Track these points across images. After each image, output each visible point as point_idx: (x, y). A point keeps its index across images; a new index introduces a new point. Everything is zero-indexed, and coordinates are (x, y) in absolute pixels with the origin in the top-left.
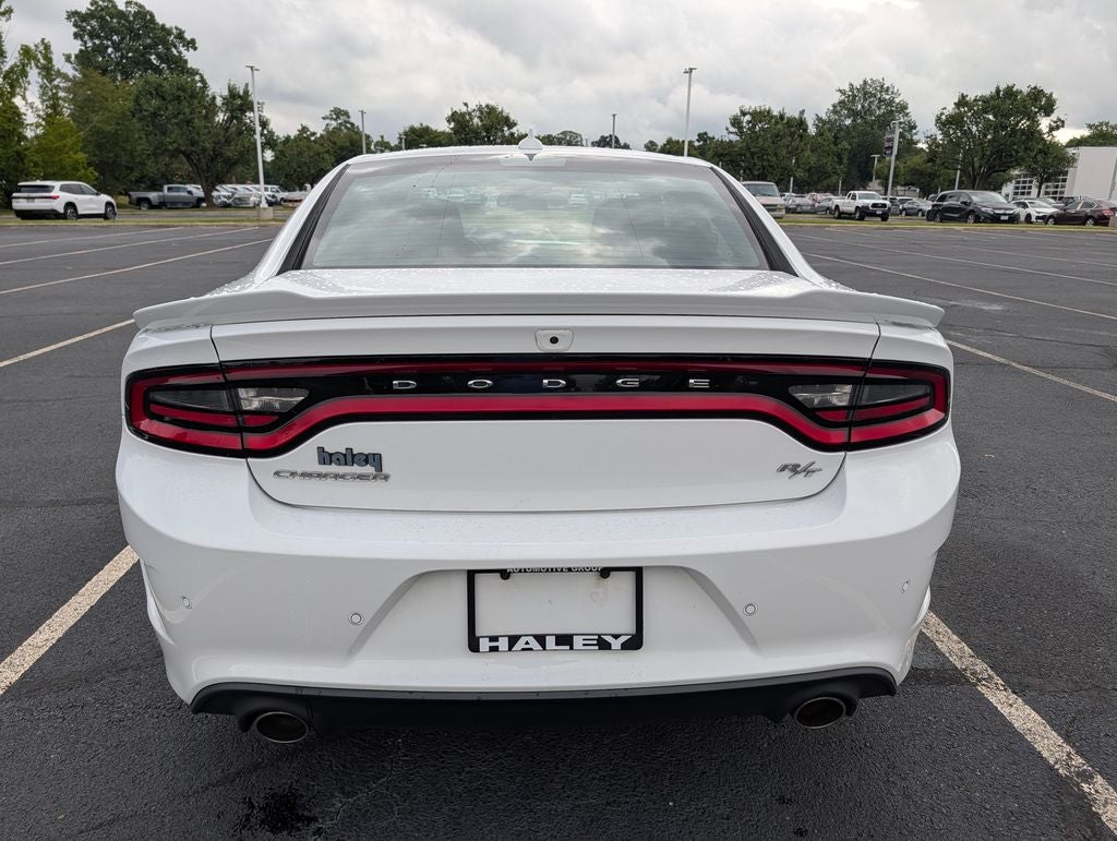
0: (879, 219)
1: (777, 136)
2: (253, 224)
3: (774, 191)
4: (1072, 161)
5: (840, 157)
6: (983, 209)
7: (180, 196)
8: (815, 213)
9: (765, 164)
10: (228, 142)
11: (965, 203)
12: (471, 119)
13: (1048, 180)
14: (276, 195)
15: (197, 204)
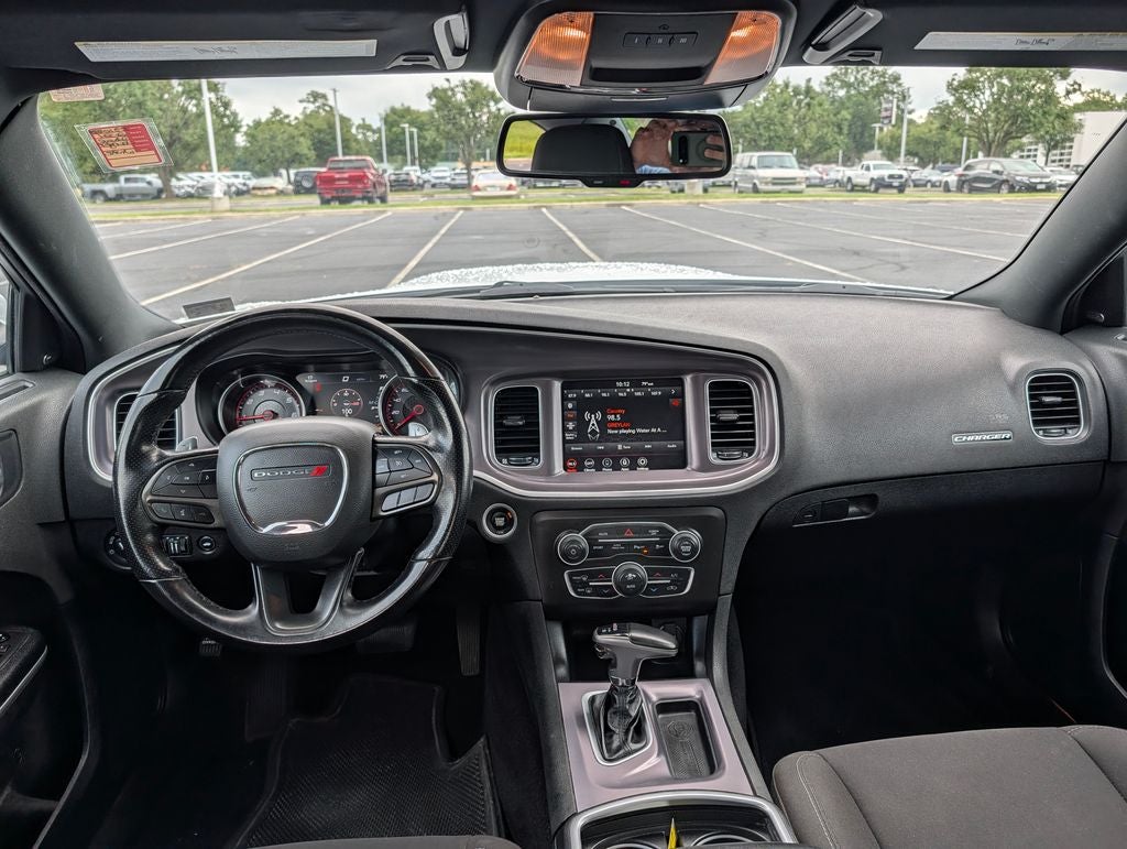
0: (895, 191)
1: (784, 104)
2: (204, 216)
3: (791, 162)
4: (1079, 127)
5: (839, 127)
6: (1018, 178)
7: (137, 188)
8: (822, 186)
9: (772, 134)
10: (186, 124)
11: (997, 172)
12: (454, 95)
13: (1055, 147)
14: (248, 182)
15: (158, 195)
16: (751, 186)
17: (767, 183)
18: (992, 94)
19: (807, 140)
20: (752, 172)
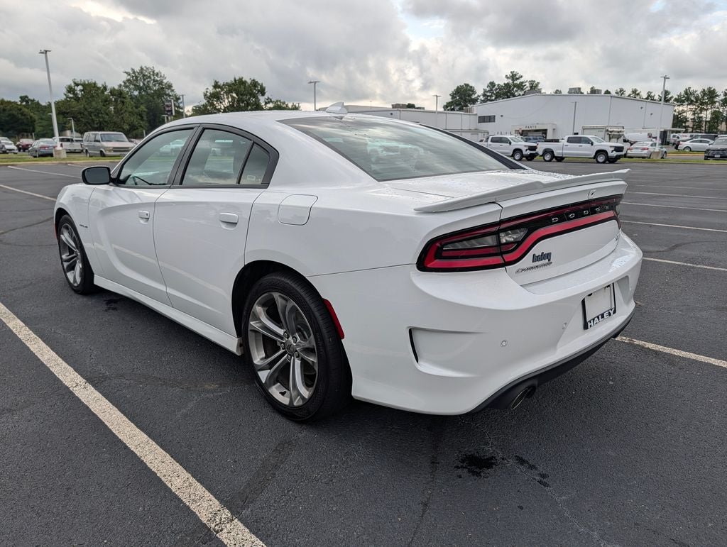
1: (106, 101)
3: (123, 138)
5: (141, 115)
9: (101, 120)
16: (99, 152)
17: (110, 151)
18: (229, 102)
19: (125, 124)
20: (97, 144)
